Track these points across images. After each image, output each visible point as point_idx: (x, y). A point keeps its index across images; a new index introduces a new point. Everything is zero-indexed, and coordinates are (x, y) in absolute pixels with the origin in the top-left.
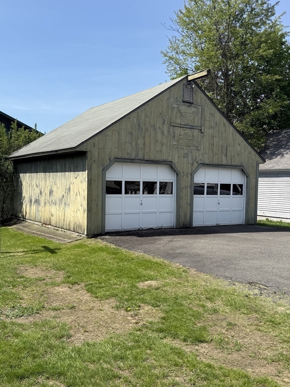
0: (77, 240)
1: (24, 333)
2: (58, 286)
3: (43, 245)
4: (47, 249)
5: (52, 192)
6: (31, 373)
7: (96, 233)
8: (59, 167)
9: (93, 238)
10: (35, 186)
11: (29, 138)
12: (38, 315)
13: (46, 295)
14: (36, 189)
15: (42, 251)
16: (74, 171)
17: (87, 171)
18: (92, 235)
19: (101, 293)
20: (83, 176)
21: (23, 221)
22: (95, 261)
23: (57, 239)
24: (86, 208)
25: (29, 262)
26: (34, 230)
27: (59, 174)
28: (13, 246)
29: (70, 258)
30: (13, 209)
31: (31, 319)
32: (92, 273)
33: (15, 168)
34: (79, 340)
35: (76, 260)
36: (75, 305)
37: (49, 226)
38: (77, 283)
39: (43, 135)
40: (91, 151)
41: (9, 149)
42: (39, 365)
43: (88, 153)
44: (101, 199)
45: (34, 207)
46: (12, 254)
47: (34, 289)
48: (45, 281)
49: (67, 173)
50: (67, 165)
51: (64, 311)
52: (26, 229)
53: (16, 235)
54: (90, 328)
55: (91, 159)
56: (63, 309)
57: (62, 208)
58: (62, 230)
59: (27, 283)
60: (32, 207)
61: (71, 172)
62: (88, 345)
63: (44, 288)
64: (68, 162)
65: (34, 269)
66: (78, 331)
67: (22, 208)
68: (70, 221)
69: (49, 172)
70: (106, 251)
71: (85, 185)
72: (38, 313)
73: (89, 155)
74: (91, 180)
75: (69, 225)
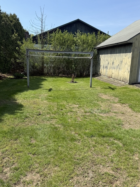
0: (124, 85)
1: (103, 119)
2: (116, 103)
3: (109, 86)
4: (110, 88)
5: (114, 63)
6: (107, 136)
7: (133, 83)
8: (118, 51)
9: (131, 85)
10: (106, 60)
11: (105, 38)
12: (108, 114)
13: (111, 106)
14: (106, 61)
15: (108, 89)
16: (125, 53)
17: (132, 53)
18: (131, 83)
19: (136, 109)
20: (130, 55)
21: (100, 75)
22: (133, 95)
23: (115, 84)
24: (130, 71)
25: (103, 92)
26: (104, 79)
27: (118, 54)
28: (96, 85)
29: (121, 93)
30: (96, 70)
31: (105, 115)
32: (132, 100)
33: (98, 52)
34: (127, 127)
35: (124, 94)
36: (124, 112)
37: (111, 78)
38: (125, 104)
39: (111, 36)
40: (135, 43)
41: (96, 44)
42: (110, 133)
43: (133, 43)
44: (137, 66)
45: (105, 70)
46: (96, 89)
47: (106, 103)
48: (110, 101)
49: (122, 54)
50: (122, 50)
51: (119, 114)
52: (101, 79)
53: (97, 81)
54: (132, 123)
55: (134, 46)
56: (119, 113)
57: (117, 70)
58: (117, 80)
59: (103, 101)
60: (104, 70)
61: (123, 53)
62: (132, 130)
63: (110, 103)
64: (122, 49)
65: (105, 95)
66: (126, 123)
67: (100, 70)
68: (121, 76)
69: (113, 54)
70: (138, 91)
71: (130, 60)
72: (108, 113)
73: (133, 45)
74: (133, 57)
75: (120, 78)
